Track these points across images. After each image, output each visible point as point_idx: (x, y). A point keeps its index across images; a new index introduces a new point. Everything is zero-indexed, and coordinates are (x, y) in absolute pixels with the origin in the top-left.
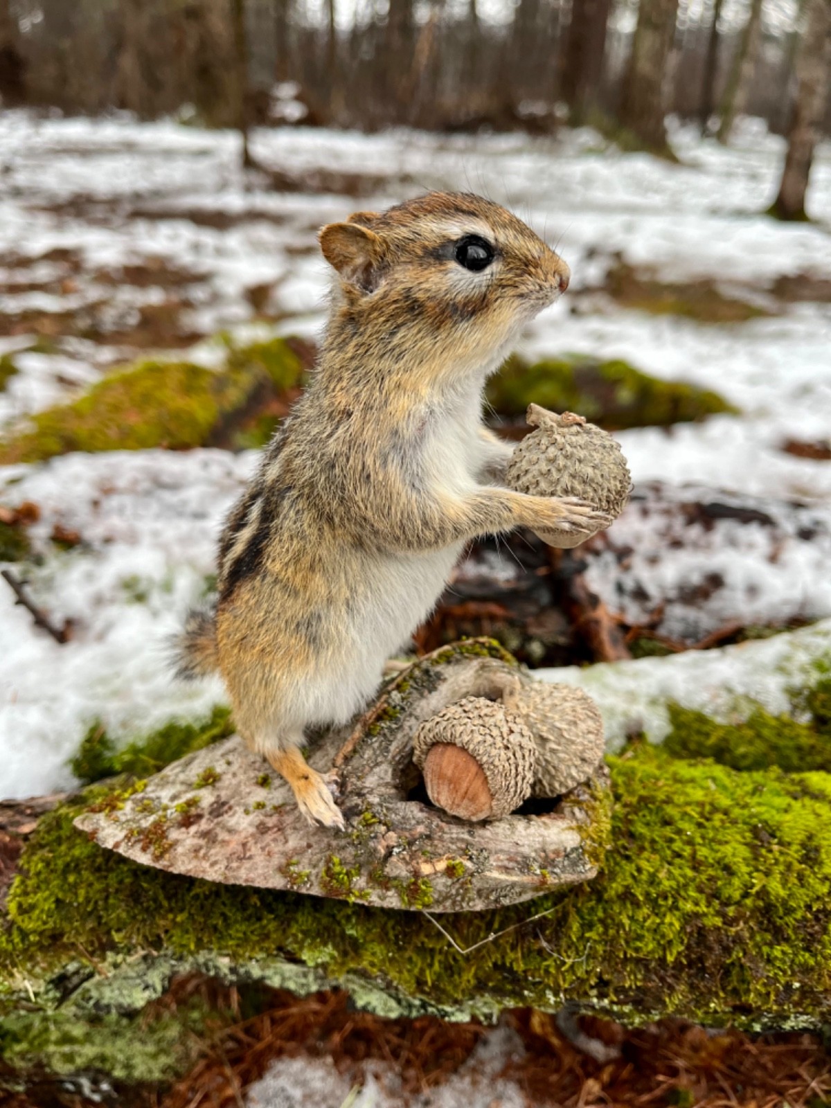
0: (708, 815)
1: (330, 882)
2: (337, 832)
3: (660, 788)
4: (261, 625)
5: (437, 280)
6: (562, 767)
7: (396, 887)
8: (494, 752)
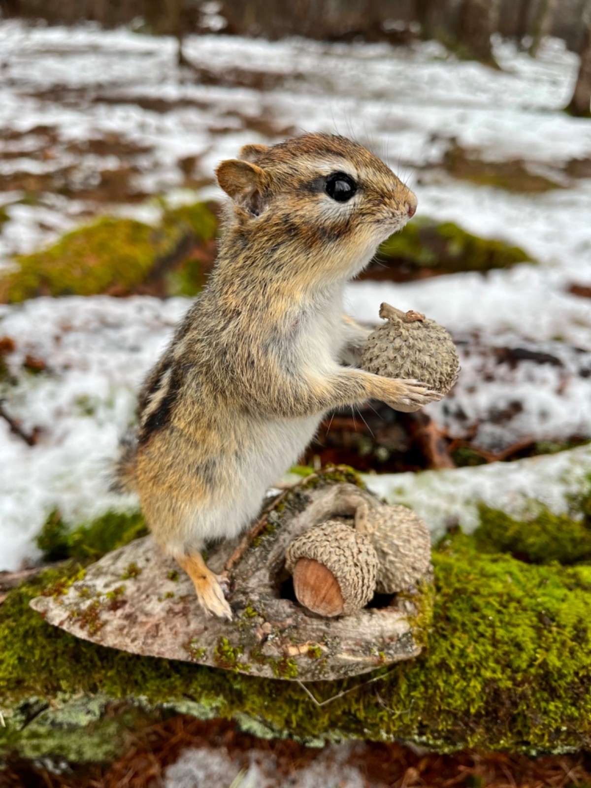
0: (504, 603)
1: (221, 657)
2: (226, 621)
3: (470, 581)
4: (171, 466)
5: (310, 208)
6: (398, 574)
7: (270, 663)
8: (346, 569)
